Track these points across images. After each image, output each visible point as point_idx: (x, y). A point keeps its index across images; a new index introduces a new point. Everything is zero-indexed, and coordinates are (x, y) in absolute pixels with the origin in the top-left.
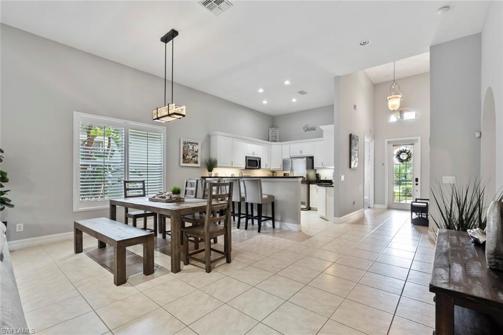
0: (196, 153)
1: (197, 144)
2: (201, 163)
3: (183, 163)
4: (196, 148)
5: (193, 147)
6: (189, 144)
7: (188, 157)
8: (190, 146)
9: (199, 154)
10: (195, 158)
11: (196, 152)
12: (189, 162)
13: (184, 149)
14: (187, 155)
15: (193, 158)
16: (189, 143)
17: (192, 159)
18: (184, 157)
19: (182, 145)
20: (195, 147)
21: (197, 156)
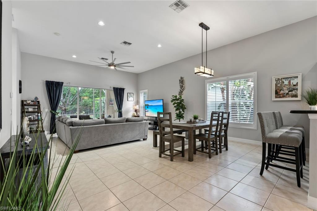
0: (294, 87)
1: (297, 77)
2: (302, 96)
3: (276, 97)
4: (294, 82)
5: (290, 82)
6: (283, 80)
7: (282, 92)
8: (285, 81)
9: (299, 87)
10: (293, 92)
11: (294, 85)
12: (284, 97)
13: (276, 85)
14: (280, 90)
15: (290, 92)
16: (284, 78)
17: (288, 94)
18: (277, 93)
19: (274, 82)
20: (292, 81)
21: (297, 89)
